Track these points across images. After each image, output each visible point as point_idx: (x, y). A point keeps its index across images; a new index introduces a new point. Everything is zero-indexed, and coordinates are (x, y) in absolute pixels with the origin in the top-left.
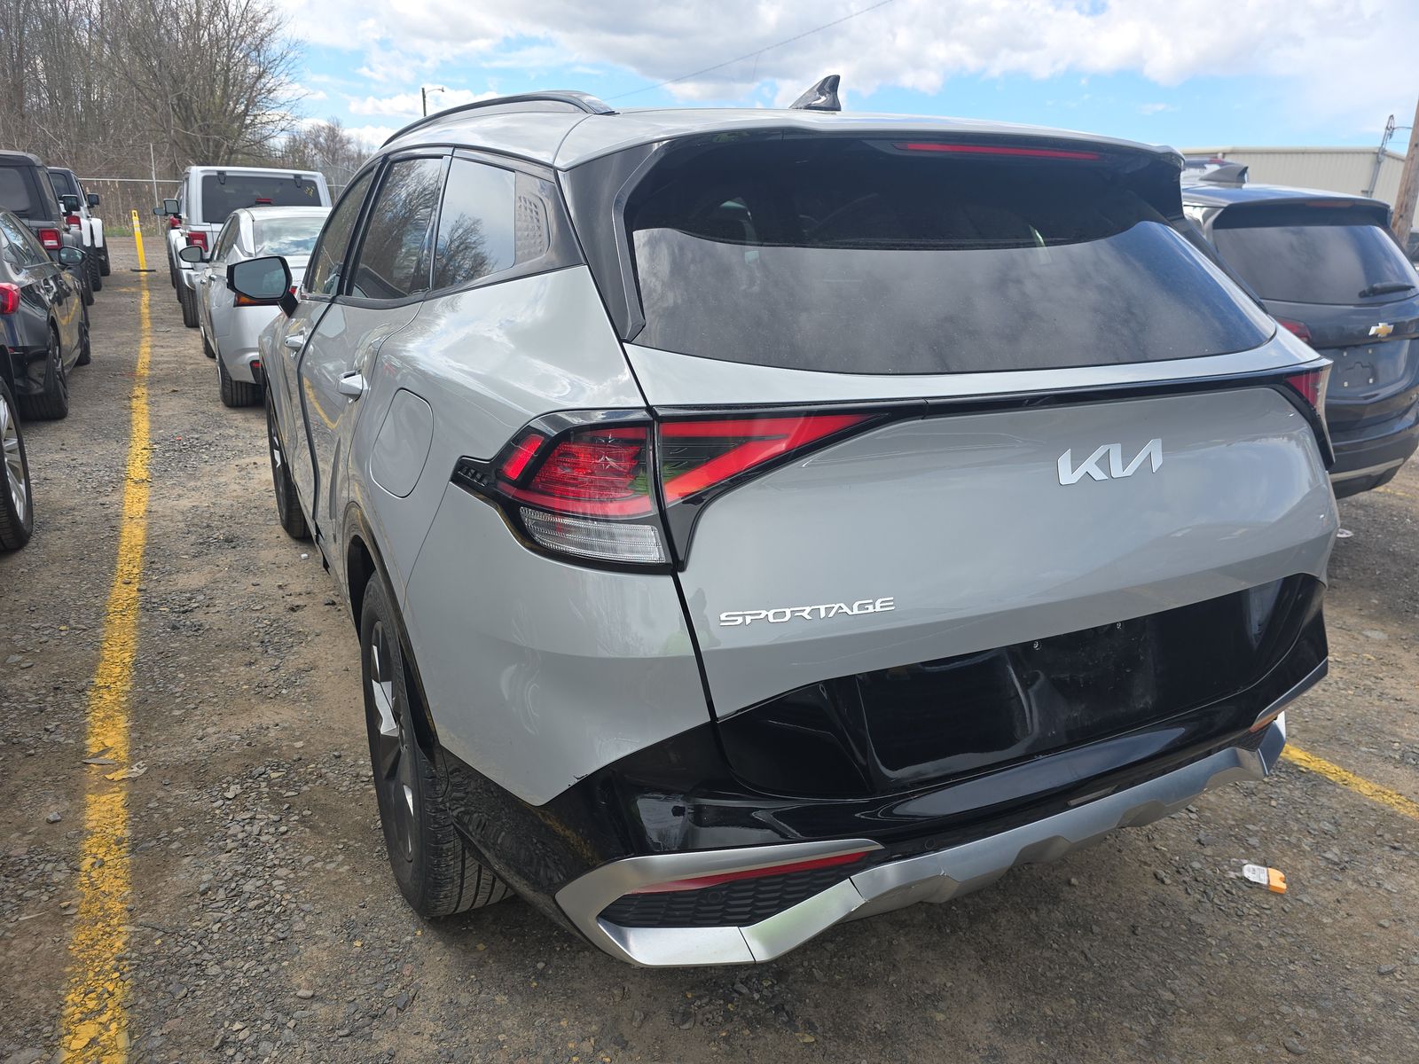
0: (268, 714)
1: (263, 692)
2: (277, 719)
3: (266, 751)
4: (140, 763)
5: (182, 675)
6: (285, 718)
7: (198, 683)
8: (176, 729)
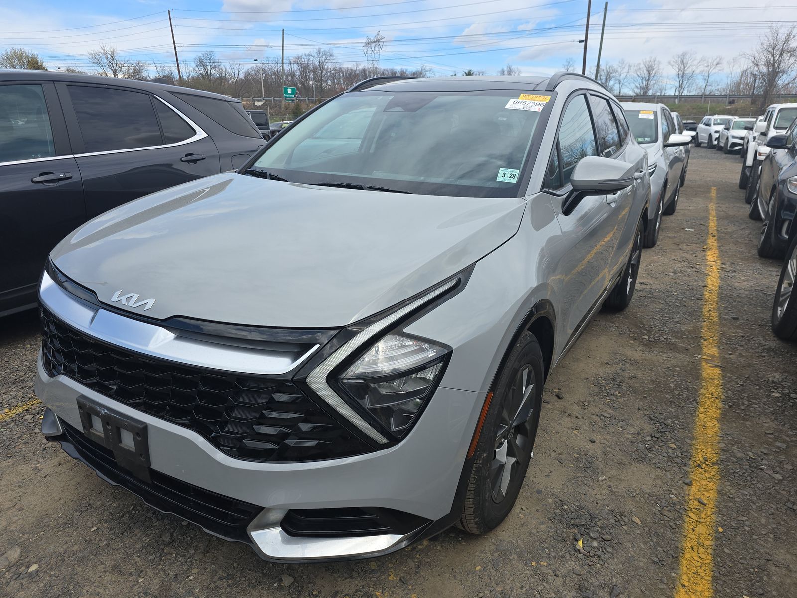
0: (637, 356)
1: (634, 363)
2: (634, 353)
3: (645, 345)
4: (697, 358)
5: (672, 385)
6: (631, 352)
7: (664, 378)
8: (680, 364)
